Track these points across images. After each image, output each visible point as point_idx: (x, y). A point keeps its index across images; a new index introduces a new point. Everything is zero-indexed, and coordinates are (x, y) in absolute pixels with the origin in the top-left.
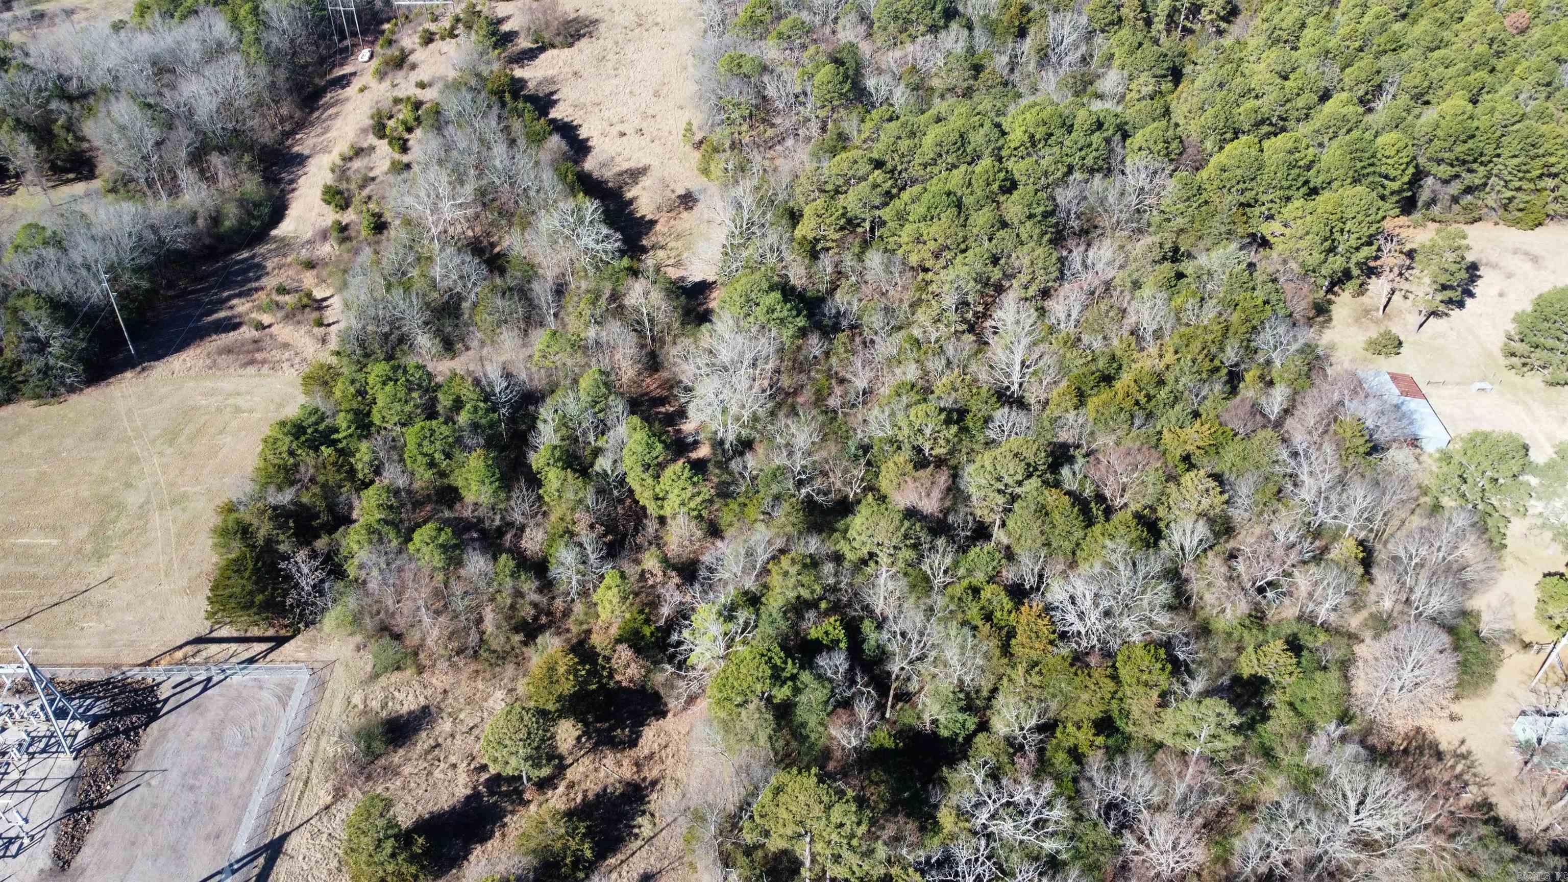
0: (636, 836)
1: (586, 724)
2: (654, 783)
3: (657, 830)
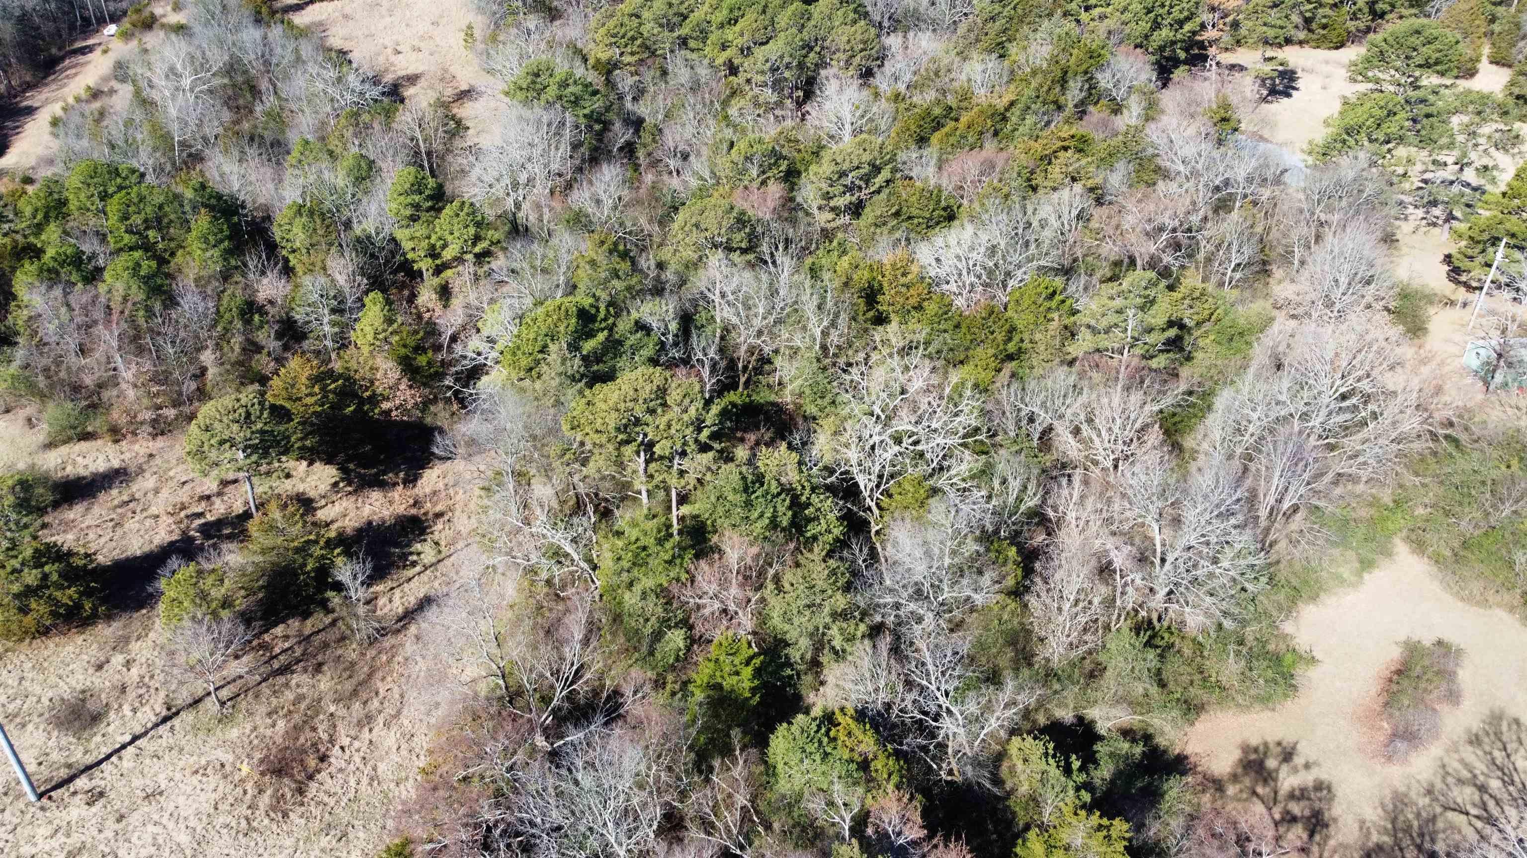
3: (440, 557)
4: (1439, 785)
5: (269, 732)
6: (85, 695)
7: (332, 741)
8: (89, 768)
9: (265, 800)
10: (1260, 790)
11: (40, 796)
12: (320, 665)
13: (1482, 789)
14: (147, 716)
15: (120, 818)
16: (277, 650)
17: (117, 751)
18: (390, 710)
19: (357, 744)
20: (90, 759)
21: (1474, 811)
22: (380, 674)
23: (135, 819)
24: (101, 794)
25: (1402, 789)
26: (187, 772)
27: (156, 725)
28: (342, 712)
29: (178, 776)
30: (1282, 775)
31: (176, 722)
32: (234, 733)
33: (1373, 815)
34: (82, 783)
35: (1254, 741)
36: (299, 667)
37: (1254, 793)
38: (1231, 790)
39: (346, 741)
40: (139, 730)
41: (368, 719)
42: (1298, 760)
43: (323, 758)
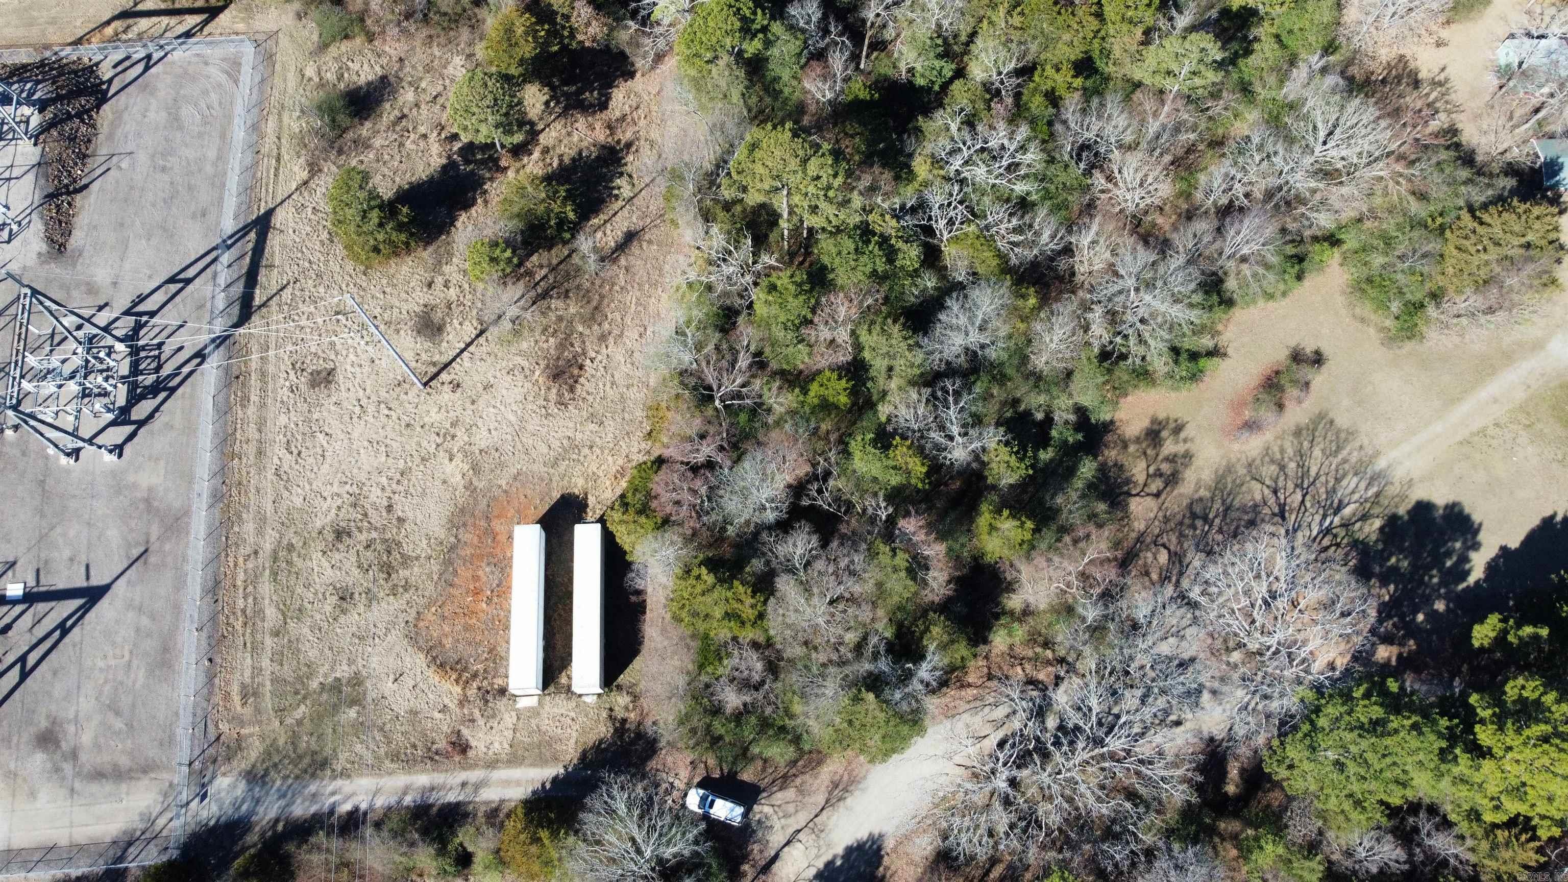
0: (617, 197)
1: (553, 88)
2: (629, 145)
3: (636, 190)
4: (1258, 462)
5: (545, 346)
6: (429, 309)
7: (584, 353)
8: (446, 366)
9: (553, 395)
10: (1149, 452)
11: (425, 384)
12: (567, 291)
13: (1282, 468)
14: (469, 330)
15: (473, 402)
16: (538, 278)
17: (458, 355)
18: (616, 332)
19: (600, 357)
20: (445, 359)
21: (1268, 482)
22: (606, 301)
23: (481, 403)
24: (458, 386)
25: (1234, 460)
26: (504, 372)
27: (478, 336)
28: (587, 332)
29: (498, 374)
30: (1168, 442)
31: (488, 334)
32: (524, 345)
33: (1207, 476)
34: (444, 376)
35: (1162, 416)
36: (554, 293)
37: (1145, 453)
38: (1132, 448)
39: (593, 355)
40: (468, 340)
41: (603, 338)
42: (1182, 435)
43: (581, 367)
